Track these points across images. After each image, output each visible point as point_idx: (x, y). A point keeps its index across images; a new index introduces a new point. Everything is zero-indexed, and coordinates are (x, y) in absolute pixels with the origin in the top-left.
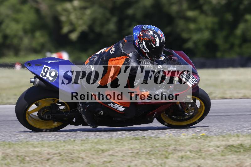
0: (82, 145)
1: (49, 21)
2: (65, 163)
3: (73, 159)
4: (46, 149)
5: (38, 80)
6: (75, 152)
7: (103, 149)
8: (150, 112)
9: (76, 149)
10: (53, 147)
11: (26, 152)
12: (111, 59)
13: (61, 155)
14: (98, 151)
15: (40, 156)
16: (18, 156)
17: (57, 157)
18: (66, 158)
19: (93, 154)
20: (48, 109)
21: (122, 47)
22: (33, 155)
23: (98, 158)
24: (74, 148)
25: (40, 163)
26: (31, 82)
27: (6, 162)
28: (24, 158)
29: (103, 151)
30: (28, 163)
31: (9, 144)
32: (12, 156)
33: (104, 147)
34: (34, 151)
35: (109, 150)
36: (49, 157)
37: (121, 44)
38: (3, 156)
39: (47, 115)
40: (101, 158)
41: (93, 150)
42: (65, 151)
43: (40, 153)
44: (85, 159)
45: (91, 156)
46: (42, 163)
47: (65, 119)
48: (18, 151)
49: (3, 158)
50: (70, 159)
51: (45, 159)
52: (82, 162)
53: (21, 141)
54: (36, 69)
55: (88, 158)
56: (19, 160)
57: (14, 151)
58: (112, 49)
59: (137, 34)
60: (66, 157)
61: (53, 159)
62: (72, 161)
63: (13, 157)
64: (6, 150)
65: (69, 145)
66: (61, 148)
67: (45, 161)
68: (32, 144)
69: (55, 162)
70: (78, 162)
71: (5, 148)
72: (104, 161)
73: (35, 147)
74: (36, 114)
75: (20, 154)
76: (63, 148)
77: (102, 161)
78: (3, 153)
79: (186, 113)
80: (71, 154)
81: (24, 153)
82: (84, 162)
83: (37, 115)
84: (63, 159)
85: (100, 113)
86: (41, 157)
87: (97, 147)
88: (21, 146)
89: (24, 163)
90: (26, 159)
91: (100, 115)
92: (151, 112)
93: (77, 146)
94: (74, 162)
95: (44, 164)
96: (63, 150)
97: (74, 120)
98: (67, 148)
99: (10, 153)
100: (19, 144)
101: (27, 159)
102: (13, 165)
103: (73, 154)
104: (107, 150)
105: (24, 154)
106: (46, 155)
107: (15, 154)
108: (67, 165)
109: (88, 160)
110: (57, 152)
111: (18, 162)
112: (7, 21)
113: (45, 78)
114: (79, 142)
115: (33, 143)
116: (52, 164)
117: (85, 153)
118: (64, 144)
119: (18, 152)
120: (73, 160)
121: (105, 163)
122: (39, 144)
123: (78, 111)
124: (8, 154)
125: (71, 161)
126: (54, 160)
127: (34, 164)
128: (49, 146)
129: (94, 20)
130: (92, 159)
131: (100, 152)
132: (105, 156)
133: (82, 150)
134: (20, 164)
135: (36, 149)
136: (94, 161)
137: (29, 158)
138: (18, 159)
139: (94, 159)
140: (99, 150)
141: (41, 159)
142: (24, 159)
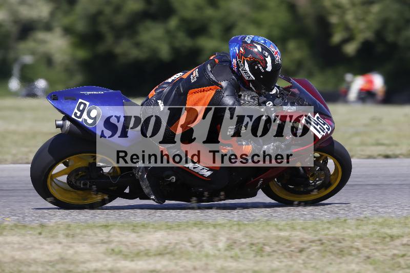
0: (357, 227)
1: (310, 23)
2: (329, 256)
3: (343, 249)
4: (298, 233)
5: (68, 123)
6: (347, 239)
7: (391, 234)
8: (252, 180)
9: (349, 234)
10: (310, 230)
11: (266, 237)
12: (191, 91)
13: (322, 244)
14: (385, 238)
15: (288, 244)
16: (252, 244)
17: (316, 246)
18: (330, 249)
19: (376, 243)
20: (85, 172)
21: (211, 71)
22: (277, 243)
23: (384, 250)
24: (344, 231)
25: (288, 256)
26: (58, 126)
27: (232, 253)
28: (262, 247)
29: (392, 238)
30: (269, 255)
31: (239, 225)
32: (243, 244)
33: (395, 231)
34: (278, 237)
35: (402, 236)
36: (303, 246)
37: (209, 66)
38: (228, 243)
39: (82, 182)
40: (389, 249)
41: (375, 235)
42: (330, 237)
43: (288, 240)
44: (363, 250)
45: (372, 246)
46: (291, 256)
47: (112, 188)
48: (253, 235)
49: (228, 246)
50: (338, 249)
51: (297, 250)
52: (356, 256)
53: (258, 220)
54: (66, 106)
55: (367, 250)
56: (253, 251)
57: (246, 235)
58: (194, 75)
59: (236, 50)
60: (330, 247)
61: (309, 250)
62: (341, 253)
63: (244, 246)
64: (233, 233)
65: (337, 227)
66: (323, 233)
67: (297, 252)
68: (276, 225)
69: (313, 254)
70: (351, 255)
71: (232, 231)
72: (394, 255)
73: (281, 230)
74: (64, 178)
75: (256, 241)
76: (326, 232)
77: (390, 253)
78: (228, 239)
79: (311, 182)
80: (340, 242)
81: (262, 239)
82: (360, 255)
83: (65, 181)
84: (325, 251)
85: (170, 179)
86: (289, 247)
87: (383, 230)
88: (258, 229)
89: (262, 256)
90: (265, 248)
91: (171, 183)
92: (254, 179)
93: (349, 228)
94: (343, 255)
95: (294, 258)
96: (326, 235)
97: (127, 191)
98: (332, 232)
99: (240, 240)
100: (255, 225)
101: (267, 249)
102: (244, 258)
103: (342, 241)
104: (398, 237)
105: (261, 241)
106: (298, 242)
107: (248, 240)
108: (332, 259)
109: (367, 252)
110: (316, 238)
111: (252, 255)
112: (241, 24)
113: (80, 120)
114: (352, 222)
115: (277, 223)
116: (308, 257)
117: (362, 240)
118: (327, 225)
119: (252, 237)
120: (342, 251)
121: (395, 258)
122: (287, 224)
123: (134, 175)
124: (236, 240)
125: (338, 254)
126: (311, 251)
127: (278, 258)
128: (303, 229)
129: (385, 23)
130: (374, 251)
131: (388, 239)
132: (396, 246)
133: (357, 235)
134: (255, 257)
135: (282, 234)
136: (377, 254)
137: (271, 247)
138: (253, 249)
139: (377, 250)
140: (386, 235)
141: (291, 249)
142: (262, 250)
